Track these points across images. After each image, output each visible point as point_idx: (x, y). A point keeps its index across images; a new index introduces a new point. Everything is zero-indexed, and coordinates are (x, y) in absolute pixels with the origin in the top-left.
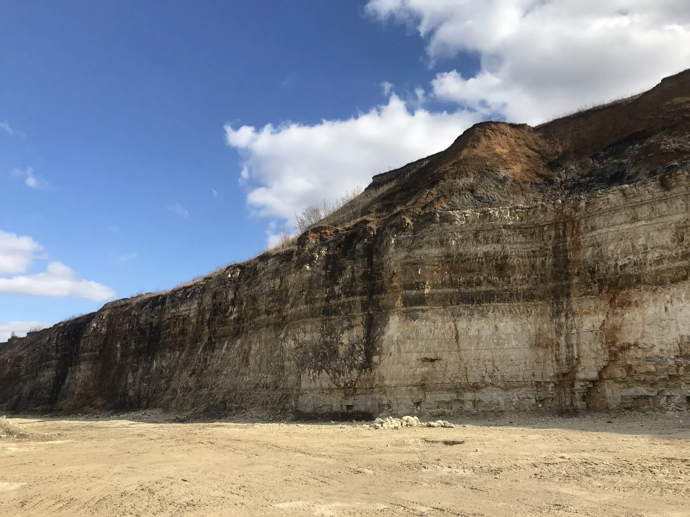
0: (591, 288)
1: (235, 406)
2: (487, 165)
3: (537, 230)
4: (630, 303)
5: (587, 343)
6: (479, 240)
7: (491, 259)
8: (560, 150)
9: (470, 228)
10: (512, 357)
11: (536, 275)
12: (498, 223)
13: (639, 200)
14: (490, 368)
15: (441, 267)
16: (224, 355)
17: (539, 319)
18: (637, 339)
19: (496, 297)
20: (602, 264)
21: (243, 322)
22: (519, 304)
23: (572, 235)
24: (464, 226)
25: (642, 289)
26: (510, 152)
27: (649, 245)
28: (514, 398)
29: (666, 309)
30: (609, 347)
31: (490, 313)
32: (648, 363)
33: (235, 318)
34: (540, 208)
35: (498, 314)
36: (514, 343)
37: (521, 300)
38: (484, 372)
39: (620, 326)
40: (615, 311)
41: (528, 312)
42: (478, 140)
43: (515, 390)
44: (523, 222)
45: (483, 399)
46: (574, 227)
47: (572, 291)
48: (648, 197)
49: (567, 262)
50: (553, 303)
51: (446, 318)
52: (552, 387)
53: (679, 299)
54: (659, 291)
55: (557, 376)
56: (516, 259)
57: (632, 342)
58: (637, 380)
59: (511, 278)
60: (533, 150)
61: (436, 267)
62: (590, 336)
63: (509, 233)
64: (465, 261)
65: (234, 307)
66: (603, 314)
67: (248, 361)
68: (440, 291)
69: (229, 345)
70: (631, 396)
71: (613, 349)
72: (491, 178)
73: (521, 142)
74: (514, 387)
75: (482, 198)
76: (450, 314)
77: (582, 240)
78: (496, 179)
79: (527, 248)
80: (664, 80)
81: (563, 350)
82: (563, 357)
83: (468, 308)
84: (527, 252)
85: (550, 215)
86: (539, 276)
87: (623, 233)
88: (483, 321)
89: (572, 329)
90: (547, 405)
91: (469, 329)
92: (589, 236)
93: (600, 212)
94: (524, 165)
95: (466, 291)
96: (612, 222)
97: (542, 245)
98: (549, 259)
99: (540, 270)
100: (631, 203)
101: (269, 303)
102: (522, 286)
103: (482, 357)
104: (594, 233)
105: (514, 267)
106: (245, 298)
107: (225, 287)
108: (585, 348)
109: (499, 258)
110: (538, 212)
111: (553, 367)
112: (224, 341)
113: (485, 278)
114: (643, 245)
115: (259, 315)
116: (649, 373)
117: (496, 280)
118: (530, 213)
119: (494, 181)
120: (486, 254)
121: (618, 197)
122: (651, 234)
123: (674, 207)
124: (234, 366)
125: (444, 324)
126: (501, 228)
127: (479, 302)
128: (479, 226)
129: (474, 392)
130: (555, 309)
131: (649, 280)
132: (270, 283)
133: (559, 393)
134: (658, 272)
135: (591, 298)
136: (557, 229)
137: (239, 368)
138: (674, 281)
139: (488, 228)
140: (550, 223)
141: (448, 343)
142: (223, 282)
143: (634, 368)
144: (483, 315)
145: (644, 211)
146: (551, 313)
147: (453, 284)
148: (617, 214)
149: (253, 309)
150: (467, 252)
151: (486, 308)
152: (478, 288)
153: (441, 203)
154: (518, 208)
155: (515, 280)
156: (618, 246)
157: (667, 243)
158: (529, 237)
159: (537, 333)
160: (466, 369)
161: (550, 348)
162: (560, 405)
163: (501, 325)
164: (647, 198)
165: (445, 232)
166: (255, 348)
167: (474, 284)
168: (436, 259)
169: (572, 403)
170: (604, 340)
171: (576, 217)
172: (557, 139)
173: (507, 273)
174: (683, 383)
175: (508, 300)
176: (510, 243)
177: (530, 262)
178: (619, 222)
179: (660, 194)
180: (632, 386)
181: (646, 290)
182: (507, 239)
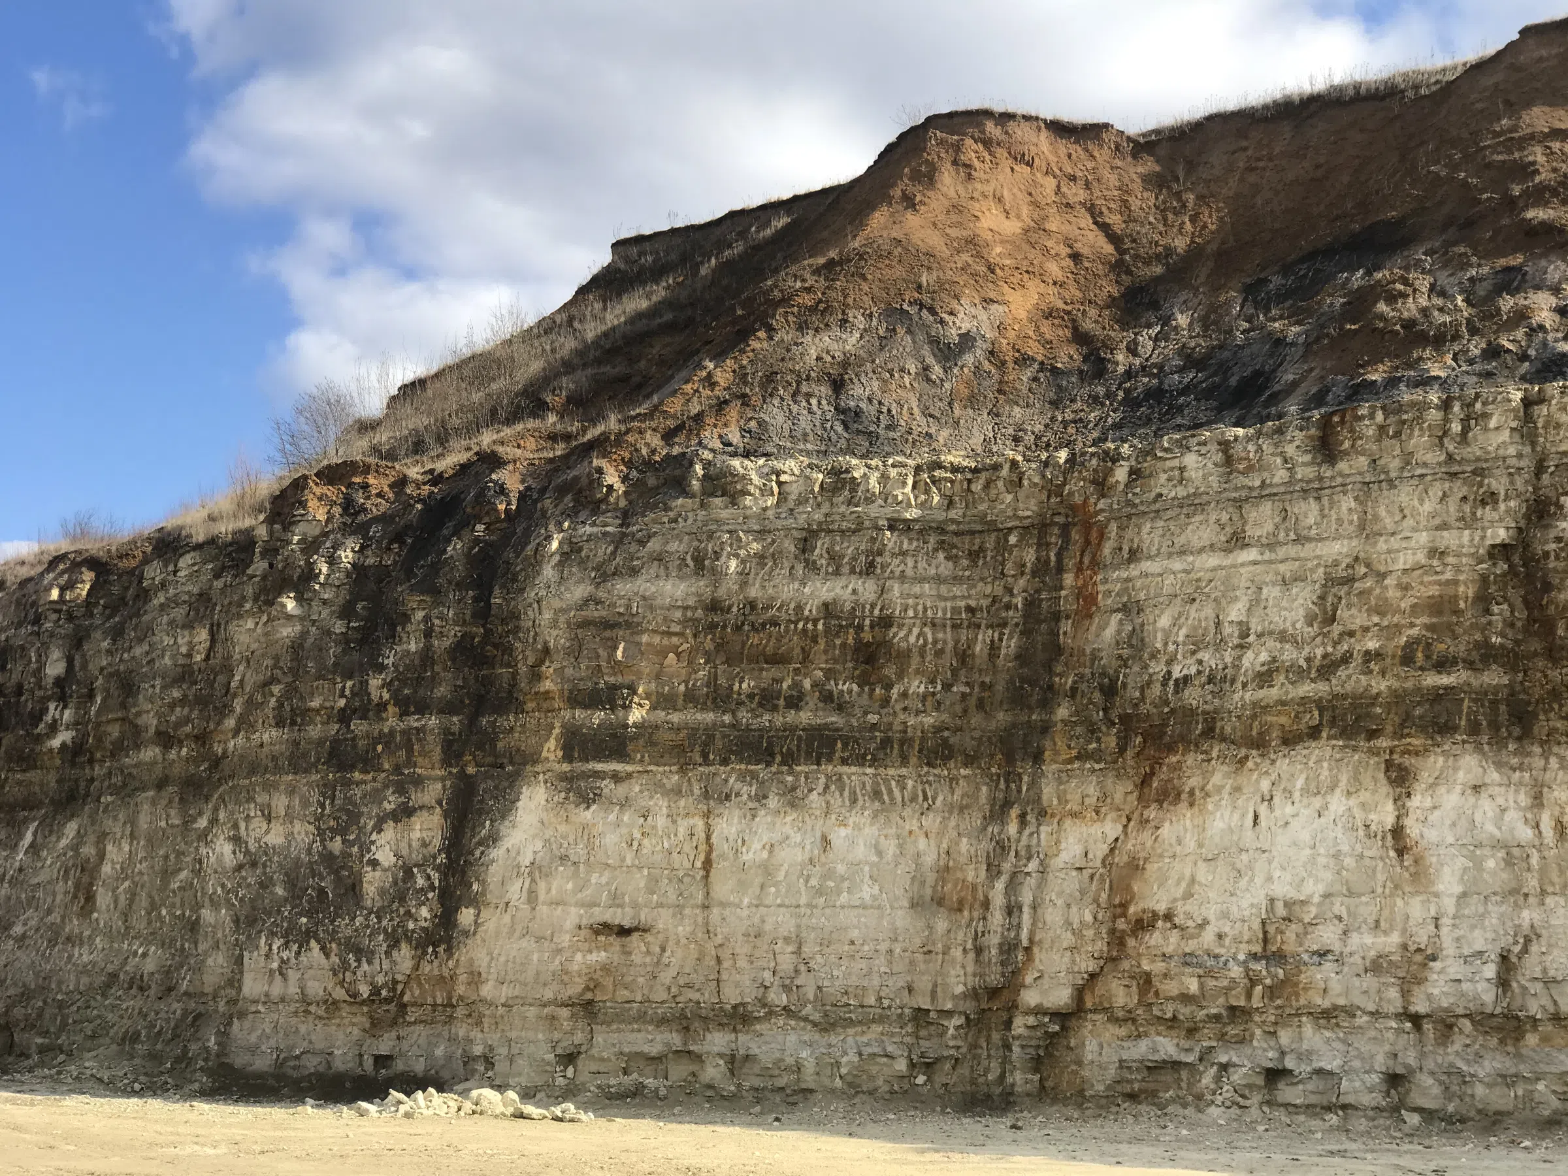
0: (1098, 740)
1: (39, 1040)
2: (919, 287)
3: (990, 542)
5: (1060, 902)
6: (814, 562)
7: (841, 626)
8: (1180, 244)
9: (790, 522)
10: (855, 934)
11: (967, 684)
12: (874, 510)
13: (1257, 483)
14: (787, 962)
15: (691, 640)
16: (21, 870)
17: (953, 823)
18: (1175, 900)
19: (839, 745)
20: (1136, 669)
21: (91, 761)
22: (904, 771)
23: (1079, 569)
24: (769, 514)
25: (1214, 754)
26: (1026, 231)
27: (1256, 626)
28: (845, 1053)
29: (1256, 817)
30: (1115, 918)
31: (814, 796)
32: (1188, 970)
33: (64, 744)
34: (1005, 472)
35: (836, 801)
36: (867, 892)
37: (913, 760)
38: (767, 975)
39: (1146, 860)
40: (1146, 814)
41: (925, 798)
42: (928, 178)
43: (851, 1031)
44: (953, 514)
45: (757, 1051)
46: (1087, 542)
47: (1048, 744)
48: (1281, 475)
49: (1056, 650)
50: (999, 776)
51: (682, 803)
52: (957, 1028)
53: (1288, 793)
54: (1250, 764)
55: (973, 994)
56: (916, 631)
57: (1161, 908)
58: (1159, 1018)
59: (895, 692)
60: (1104, 227)
61: (675, 640)
62: (1072, 883)
63: (905, 546)
64: (763, 625)
65: (65, 707)
66: (1114, 821)
67: (90, 898)
68: (676, 718)
69: (39, 839)
70: (1142, 1062)
71: (1121, 924)
72: (921, 337)
73: (1075, 193)
74: (851, 1023)
75: (858, 413)
76: (697, 792)
77: (1101, 588)
78: (934, 342)
79: (954, 598)
80: (1526, 32)
81: (997, 918)
82: (994, 940)
83: (754, 776)
84: (955, 610)
85: (1027, 497)
86: (976, 689)
87: (1198, 580)
88: (789, 819)
89: (1029, 859)
90: (940, 1079)
91: (744, 841)
92: (1118, 580)
93: (1157, 506)
94: (1051, 290)
95: (755, 723)
96: (1180, 540)
97: (999, 591)
98: (1010, 638)
99: (980, 671)
100: (1236, 489)
101: (172, 706)
102: (920, 718)
103: (768, 927)
104: (1134, 571)
105: (908, 653)
106: (100, 681)
107: (38, 634)
108: (1053, 916)
109: (867, 622)
110: (1000, 484)
111: (963, 967)
112: (25, 822)
113: (815, 685)
114: (1240, 623)
115: (137, 747)
116: (1186, 998)
117: (850, 691)
118: (977, 487)
119: (926, 352)
120: (828, 609)
121: (1210, 465)
122: (1265, 591)
123: (1334, 517)
124: (49, 912)
125: (674, 822)
126: (879, 529)
127: (789, 760)
128: (818, 516)
129: (735, 1030)
130: (1000, 795)
131: (1234, 729)
132: (180, 641)
133: (974, 1046)
134: (1260, 709)
135: (1095, 770)
136: (1042, 545)
137: (63, 918)
138: (1290, 740)
139: (845, 525)
140: (1027, 522)
141: (681, 880)
142: (31, 616)
143: (1156, 981)
144: (793, 799)
145: (1262, 520)
146: (987, 807)
147: (719, 698)
148: (1198, 518)
149: (123, 719)
150: (773, 599)
151: (807, 778)
152: (791, 717)
153: (726, 425)
154: (939, 466)
155: (904, 695)
156: (1182, 620)
157: (1293, 625)
158: (965, 562)
159: (942, 863)
160: (719, 960)
161: (966, 913)
162: (973, 1082)
163: (839, 835)
164: (1276, 480)
165: (713, 527)
166: (116, 853)
167: (782, 702)
168: (678, 614)
169: (1002, 1076)
170: (1104, 896)
171: (1097, 513)
172: (1191, 197)
173: (886, 671)
174: (1258, 1032)
175: (874, 759)
176: (903, 577)
177: (957, 642)
178: (1197, 543)
179: (1309, 472)
180: (1146, 1034)
181: (1222, 758)
182: (895, 565)
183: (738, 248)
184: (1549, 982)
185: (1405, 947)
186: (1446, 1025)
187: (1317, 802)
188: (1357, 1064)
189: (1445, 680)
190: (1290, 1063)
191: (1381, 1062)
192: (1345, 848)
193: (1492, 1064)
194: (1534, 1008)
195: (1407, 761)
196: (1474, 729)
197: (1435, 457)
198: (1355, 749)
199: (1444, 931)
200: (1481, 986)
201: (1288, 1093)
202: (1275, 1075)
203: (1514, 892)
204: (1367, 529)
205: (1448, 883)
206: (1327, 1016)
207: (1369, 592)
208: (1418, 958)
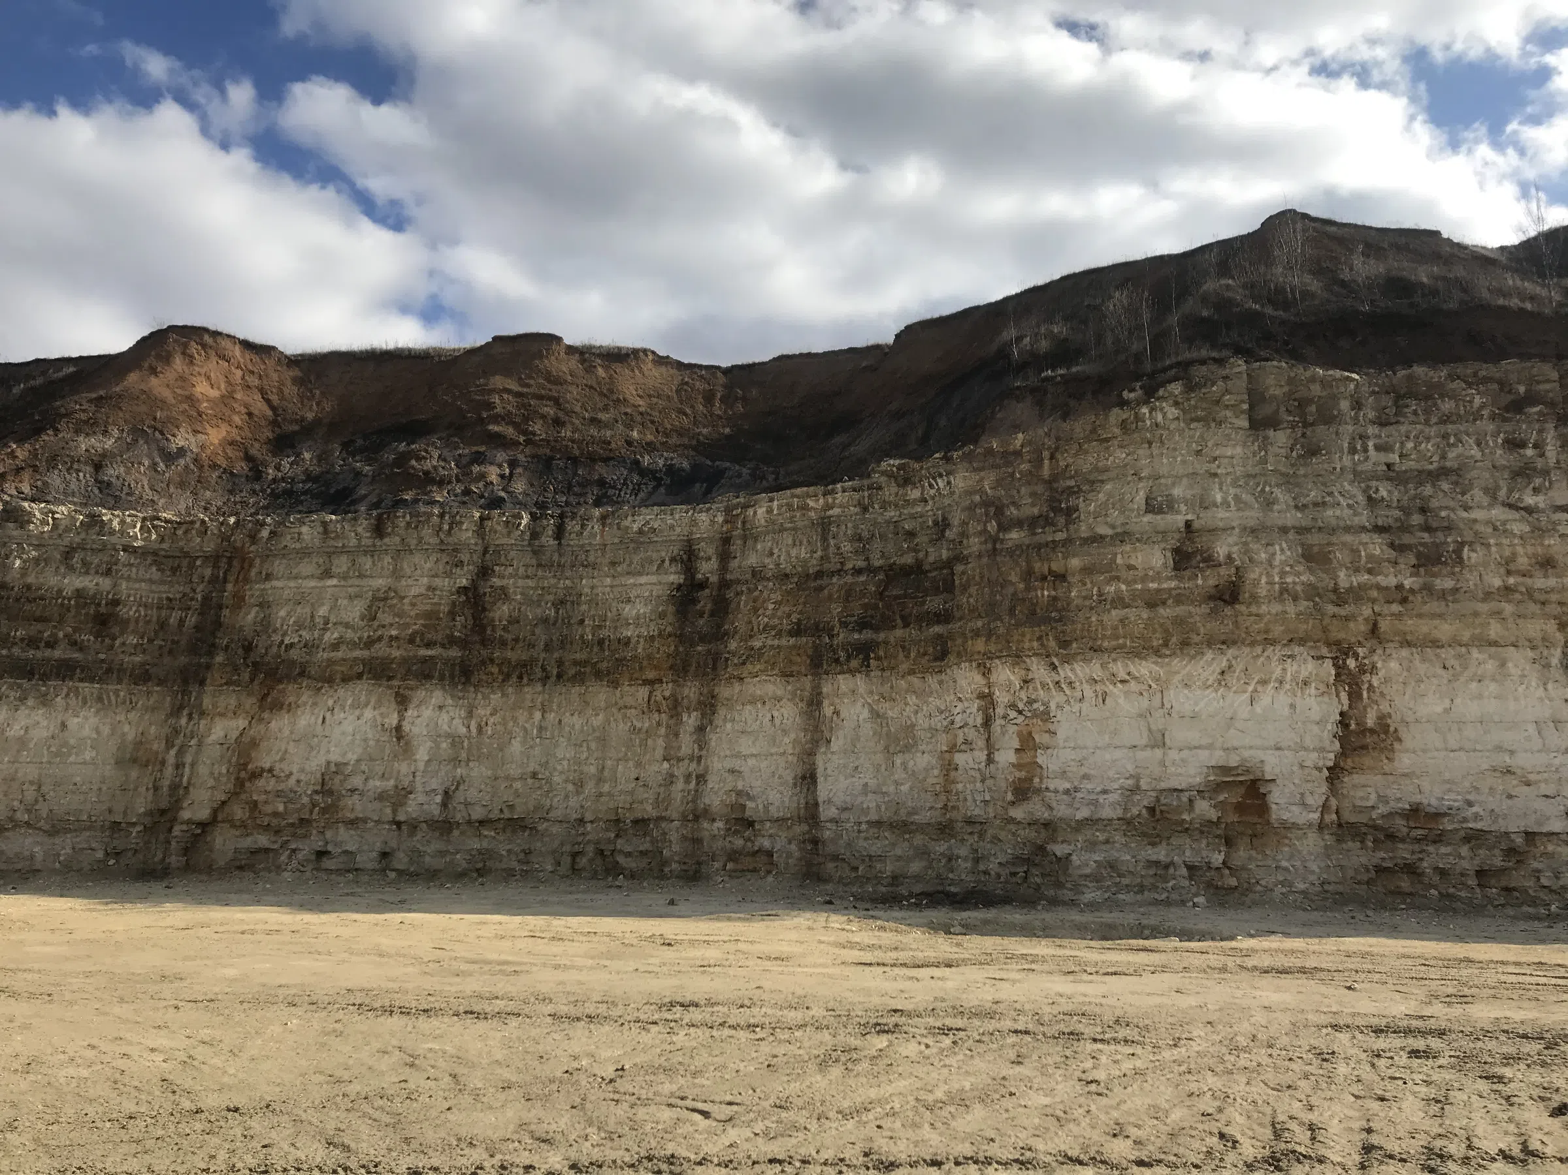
0: (239, 675)
2: (155, 418)
3: (185, 563)
4: (281, 708)
5: (208, 762)
6: (72, 565)
7: (86, 603)
8: (310, 416)
9: (59, 541)
10: (77, 779)
11: (163, 640)
12: (114, 539)
13: (340, 545)
14: (30, 795)
17: (147, 717)
18: (275, 762)
19: (78, 671)
20: (264, 637)
22: (119, 687)
23: (236, 582)
24: (46, 536)
25: (304, 684)
26: (223, 396)
27: (333, 619)
28: (64, 848)
29: (324, 718)
30: (239, 771)
31: (59, 699)
32: (279, 799)
34: (198, 525)
35: (73, 701)
36: (88, 755)
37: (125, 681)
38: (16, 803)
39: (260, 740)
40: (263, 715)
41: (131, 703)
42: (167, 359)
43: (69, 835)
44: (164, 546)
46: (242, 568)
47: (209, 675)
48: (353, 542)
49: (218, 624)
50: (178, 692)
52: (138, 832)
53: (343, 708)
54: (323, 691)
55: (150, 813)
56: (134, 609)
57: (267, 766)
58: (260, 825)
59: (117, 642)
60: (268, 401)
62: (217, 751)
63: (132, 561)
64: (35, 599)
66: (244, 719)
70: (247, 849)
71: (243, 774)
72: (154, 446)
73: (254, 381)
74: (70, 831)
75: (109, 484)
77: (248, 593)
78: (161, 450)
79: (160, 592)
80: (496, 339)
81: (169, 771)
82: (166, 783)
83: (20, 686)
84: (160, 599)
85: (209, 541)
86: (169, 643)
87: (303, 593)
88: (40, 712)
89: (192, 738)
90: (124, 861)
91: (8, 724)
92: (258, 589)
93: (284, 552)
94: (234, 430)
95: (23, 655)
96: (295, 571)
97: (188, 590)
98: (192, 616)
99: (172, 633)
100: (329, 547)
102: (132, 658)
103: (20, 775)
104: (268, 585)
105: (128, 621)
108: (203, 770)
109: (104, 602)
110: (194, 532)
111: (146, 798)
113: (66, 636)
114: (324, 617)
116: (276, 814)
117: (89, 640)
118: (180, 532)
119: (155, 454)
120: (79, 594)
121: (315, 533)
122: (339, 601)
123: (380, 566)
126: (117, 551)
127: (44, 678)
128: (77, 540)
130: (178, 703)
131: (316, 672)
133: (147, 843)
134: (331, 662)
135: (235, 691)
136: (216, 566)
138: (346, 680)
139: (94, 546)
140: (208, 554)
143: (259, 806)
144: (45, 701)
145: (341, 564)
146: (169, 709)
148: (306, 560)
150: (42, 584)
151: (55, 689)
152: (48, 653)
153: (21, 482)
154: (158, 519)
155: (124, 644)
156: (293, 613)
157: (353, 620)
158: (169, 573)
159: (138, 739)
161: (150, 768)
162: (145, 863)
163: (73, 722)
164: (351, 544)
167: (43, 644)
169: (164, 858)
170: (234, 759)
171: (249, 553)
172: (318, 392)
173: (113, 630)
174: (314, 832)
175: (100, 679)
176: (129, 578)
177: (159, 617)
178: (304, 574)
179: (369, 542)
180: (252, 834)
181: (308, 687)
182: (125, 571)
183: (39, 381)
184: (467, 804)
185: (396, 787)
186: (413, 826)
187: (357, 712)
188: (365, 847)
189: (430, 652)
190: (330, 848)
191: (378, 846)
192: (370, 736)
193: (436, 845)
194: (459, 817)
195: (407, 692)
196: (442, 678)
197: (434, 540)
198: (380, 686)
199: (417, 779)
200: (434, 807)
201: (328, 863)
202: (321, 854)
203: (455, 759)
204: (397, 574)
205: (422, 755)
206: (352, 823)
207: (394, 605)
208: (403, 793)
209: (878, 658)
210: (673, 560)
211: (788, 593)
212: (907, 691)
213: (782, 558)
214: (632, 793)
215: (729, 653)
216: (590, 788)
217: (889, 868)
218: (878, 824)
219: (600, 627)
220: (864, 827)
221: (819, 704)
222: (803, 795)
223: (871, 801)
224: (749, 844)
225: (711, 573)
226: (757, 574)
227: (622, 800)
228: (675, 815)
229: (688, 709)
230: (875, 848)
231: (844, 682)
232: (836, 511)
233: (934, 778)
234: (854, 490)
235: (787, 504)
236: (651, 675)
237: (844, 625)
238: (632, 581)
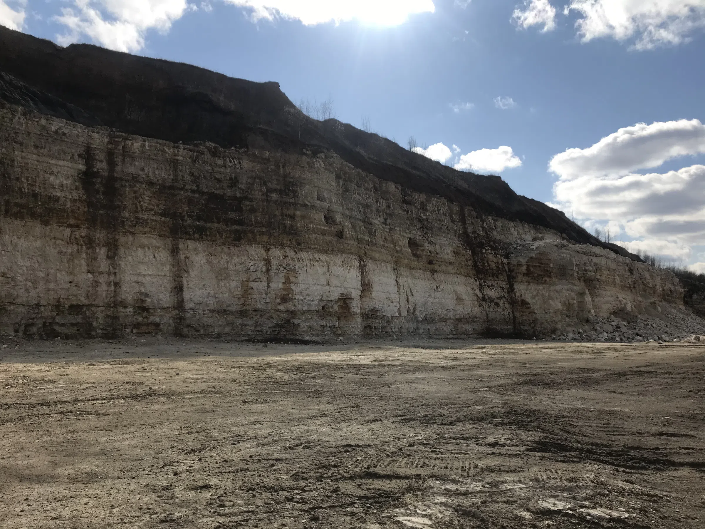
209: (206, 235)
210: (80, 156)
211: (154, 193)
212: (221, 252)
213: (150, 173)
214: (68, 290)
215: (123, 218)
216: (41, 286)
217: (217, 330)
218: (212, 311)
219: (32, 185)
220: (206, 312)
221: (177, 253)
222: (176, 296)
223: (210, 301)
224: (145, 320)
225: (103, 170)
226: (135, 178)
227: (63, 294)
228: (101, 304)
229: (99, 245)
230: (210, 321)
231: (191, 244)
232: (180, 158)
233: (238, 292)
234: (190, 150)
235: (155, 146)
236: (72, 222)
237: (190, 216)
238: (53, 162)
